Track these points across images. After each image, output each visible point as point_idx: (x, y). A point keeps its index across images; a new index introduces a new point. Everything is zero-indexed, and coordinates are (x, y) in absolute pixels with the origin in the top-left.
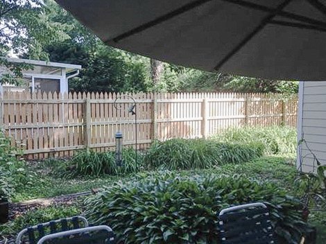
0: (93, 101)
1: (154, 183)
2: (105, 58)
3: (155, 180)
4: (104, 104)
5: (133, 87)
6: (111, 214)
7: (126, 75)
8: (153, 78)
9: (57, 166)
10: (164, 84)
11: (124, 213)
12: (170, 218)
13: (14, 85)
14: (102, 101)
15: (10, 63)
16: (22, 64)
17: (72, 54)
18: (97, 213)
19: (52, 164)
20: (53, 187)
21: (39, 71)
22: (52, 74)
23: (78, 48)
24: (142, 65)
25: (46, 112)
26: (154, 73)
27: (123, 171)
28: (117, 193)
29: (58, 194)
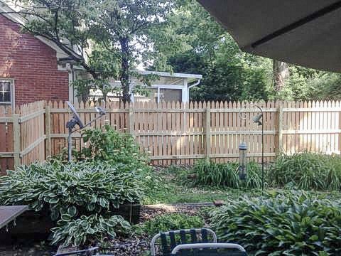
0: (213, 110)
1: (288, 204)
2: (224, 66)
3: (288, 200)
4: (224, 113)
5: (252, 95)
6: (239, 232)
7: (245, 83)
8: (275, 84)
9: (179, 173)
10: (289, 91)
11: (255, 233)
12: (312, 247)
13: (144, 96)
14: (221, 110)
15: (140, 75)
16: (150, 75)
17: (192, 64)
18: (224, 228)
19: (175, 170)
20: (176, 194)
21: (164, 82)
22: (175, 84)
23: (198, 58)
24: (263, 71)
25: (169, 120)
26: (278, 80)
27: (244, 185)
28: (245, 209)
29: (181, 201)
